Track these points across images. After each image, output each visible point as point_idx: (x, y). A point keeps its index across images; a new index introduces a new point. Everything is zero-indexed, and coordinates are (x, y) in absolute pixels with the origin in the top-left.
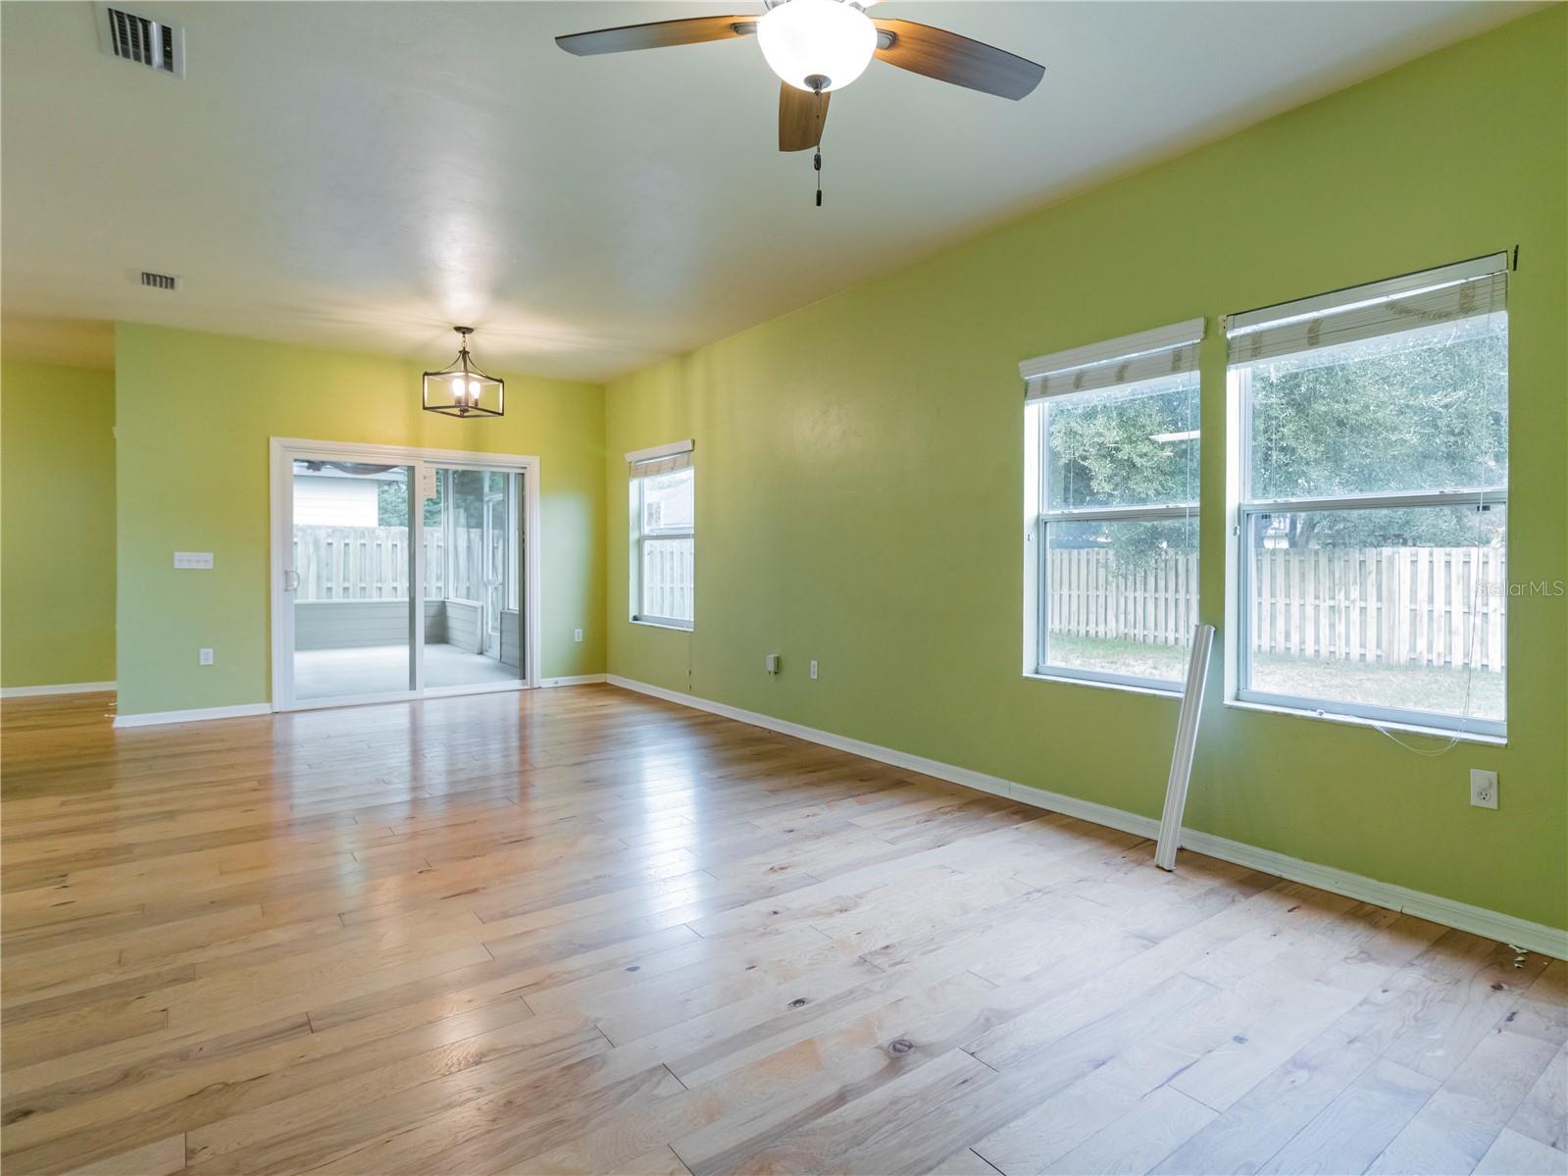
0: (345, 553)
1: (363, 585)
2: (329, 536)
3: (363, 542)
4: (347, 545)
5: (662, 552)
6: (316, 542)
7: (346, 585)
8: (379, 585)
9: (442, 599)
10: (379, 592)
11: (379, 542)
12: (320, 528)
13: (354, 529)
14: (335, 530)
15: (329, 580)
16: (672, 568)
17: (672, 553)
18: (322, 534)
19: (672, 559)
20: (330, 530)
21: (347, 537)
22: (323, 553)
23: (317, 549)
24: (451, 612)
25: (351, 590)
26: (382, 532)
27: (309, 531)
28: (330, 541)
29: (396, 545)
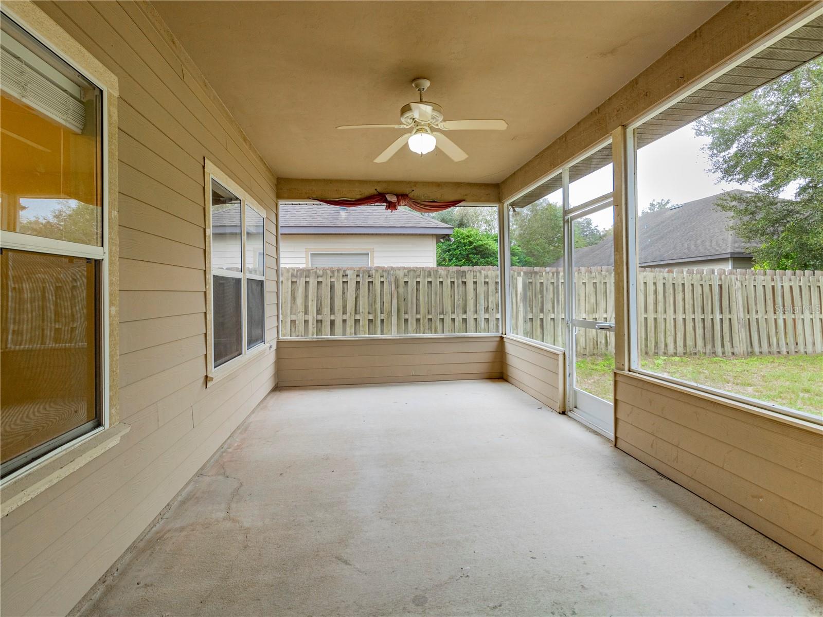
0: (417, 289)
1: (430, 317)
2: (405, 275)
3: (430, 280)
4: (418, 283)
5: (674, 284)
6: (397, 280)
7: (418, 317)
8: (442, 317)
9: (499, 334)
10: (441, 323)
11: (441, 280)
12: (399, 269)
13: (423, 269)
14: (410, 270)
15: (406, 313)
16: (684, 299)
17: (683, 285)
18: (400, 274)
19: (684, 291)
20: (407, 270)
21: (418, 276)
22: (401, 290)
23: (397, 287)
24: (510, 348)
25: (421, 321)
26: (442, 271)
27: (391, 272)
28: (406, 279)
29: (454, 282)
